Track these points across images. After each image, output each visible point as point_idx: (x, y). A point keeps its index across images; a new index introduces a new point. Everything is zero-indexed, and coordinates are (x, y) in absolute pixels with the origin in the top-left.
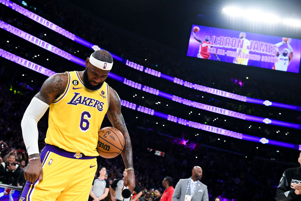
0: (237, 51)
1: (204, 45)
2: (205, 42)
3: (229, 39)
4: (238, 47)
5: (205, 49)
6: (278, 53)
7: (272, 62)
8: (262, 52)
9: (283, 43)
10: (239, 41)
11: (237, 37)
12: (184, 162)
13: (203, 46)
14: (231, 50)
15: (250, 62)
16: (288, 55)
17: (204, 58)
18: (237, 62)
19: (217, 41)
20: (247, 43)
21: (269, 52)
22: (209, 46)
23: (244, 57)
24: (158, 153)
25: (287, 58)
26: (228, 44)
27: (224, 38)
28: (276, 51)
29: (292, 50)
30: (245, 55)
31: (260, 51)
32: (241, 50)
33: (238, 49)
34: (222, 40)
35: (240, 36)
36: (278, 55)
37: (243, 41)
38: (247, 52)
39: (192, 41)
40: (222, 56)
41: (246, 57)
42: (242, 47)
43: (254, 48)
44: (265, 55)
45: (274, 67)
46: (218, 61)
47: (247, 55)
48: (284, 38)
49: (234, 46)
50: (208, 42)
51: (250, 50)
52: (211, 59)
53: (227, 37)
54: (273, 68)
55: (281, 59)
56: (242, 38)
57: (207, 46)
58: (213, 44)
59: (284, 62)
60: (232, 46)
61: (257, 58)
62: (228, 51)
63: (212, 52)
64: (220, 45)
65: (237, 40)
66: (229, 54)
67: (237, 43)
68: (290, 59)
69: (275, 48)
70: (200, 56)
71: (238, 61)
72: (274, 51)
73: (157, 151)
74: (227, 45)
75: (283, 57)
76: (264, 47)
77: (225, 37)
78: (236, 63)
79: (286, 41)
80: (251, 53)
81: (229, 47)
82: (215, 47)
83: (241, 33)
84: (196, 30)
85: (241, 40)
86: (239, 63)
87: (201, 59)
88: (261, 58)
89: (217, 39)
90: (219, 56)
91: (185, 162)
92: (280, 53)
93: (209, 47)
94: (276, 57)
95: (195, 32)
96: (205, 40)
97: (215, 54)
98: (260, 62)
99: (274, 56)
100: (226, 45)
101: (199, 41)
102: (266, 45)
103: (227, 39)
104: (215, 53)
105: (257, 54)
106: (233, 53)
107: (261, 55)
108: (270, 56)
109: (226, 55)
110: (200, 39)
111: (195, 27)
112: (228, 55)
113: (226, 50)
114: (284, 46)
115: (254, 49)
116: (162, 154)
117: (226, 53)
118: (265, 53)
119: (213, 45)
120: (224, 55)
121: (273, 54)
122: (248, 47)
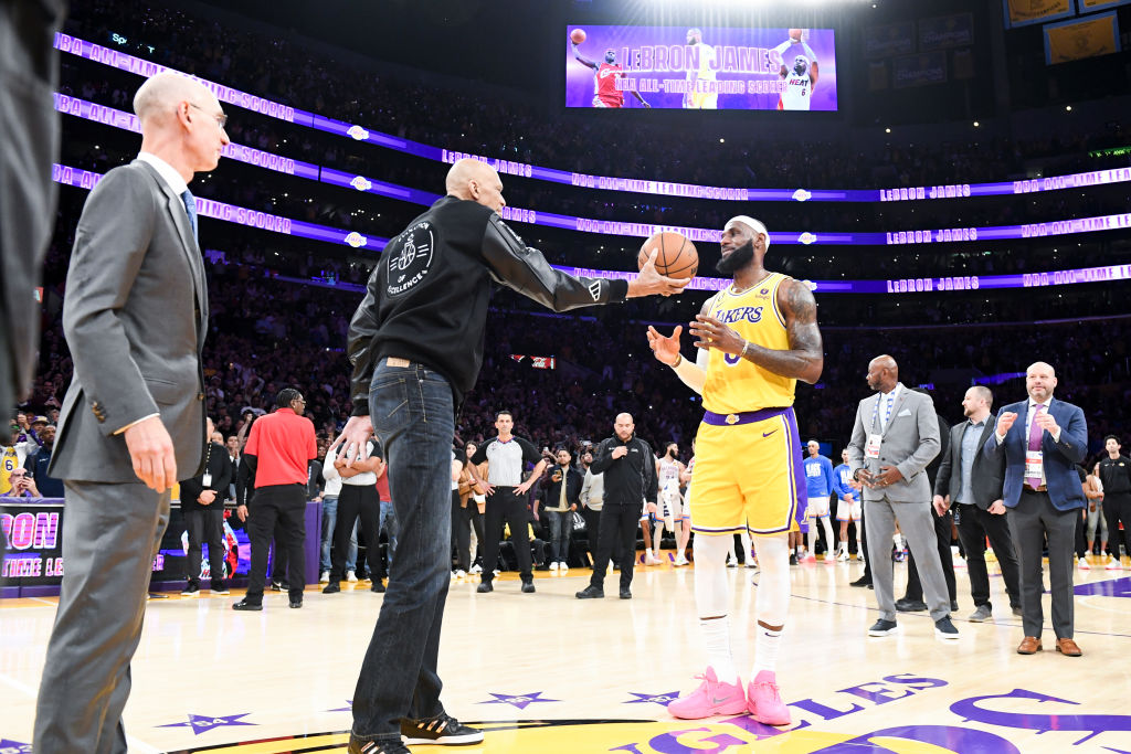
0: (688, 78)
1: (605, 73)
2: (604, 66)
3: (665, 50)
4: (688, 67)
5: (608, 84)
6: (783, 67)
7: (774, 92)
8: (746, 71)
9: (792, 43)
10: (689, 52)
11: (683, 41)
12: (605, 372)
13: (602, 77)
14: (672, 76)
15: (721, 98)
16: (808, 70)
17: (610, 106)
18: (691, 104)
19: (635, 60)
20: (707, 53)
21: (763, 70)
22: (617, 74)
23: (708, 89)
24: (539, 363)
25: (805, 77)
26: (663, 61)
27: (649, 49)
28: (778, 63)
29: (815, 58)
30: (708, 85)
31: (743, 69)
32: (696, 74)
33: (689, 73)
34: (647, 55)
35: (689, 39)
36: (784, 74)
37: (697, 49)
38: (711, 76)
39: (573, 68)
40: (653, 94)
41: (712, 90)
42: (696, 65)
43: (727, 65)
44: (754, 77)
45: (781, 105)
46: (644, 110)
47: (712, 83)
48: (792, 31)
49: (679, 67)
50: (613, 64)
51: (718, 71)
52: (629, 106)
53: (656, 47)
54: (779, 108)
55: (792, 82)
56: (693, 42)
57: (613, 76)
58: (625, 68)
59: (802, 87)
60: (673, 67)
61: (736, 88)
62: (664, 81)
63: (626, 89)
64: (644, 67)
65: (684, 49)
66: (671, 87)
67: (684, 57)
68: (812, 81)
69: (776, 58)
70: (598, 103)
71: (693, 101)
72: (774, 64)
73: (536, 359)
74: (661, 64)
75: (797, 77)
76: (748, 58)
77: (653, 45)
78: (689, 107)
79: (797, 37)
80: (720, 76)
81: (667, 70)
82: (632, 76)
83: (690, 32)
84: (578, 37)
85: (693, 47)
86: (697, 107)
87: (603, 109)
88: (747, 88)
89: (635, 53)
90: (646, 95)
91: (608, 371)
92: (788, 68)
93: (618, 77)
94: (780, 80)
95: (575, 44)
96: (604, 62)
97: (634, 93)
98: (745, 97)
99: (775, 78)
100: (658, 67)
101: (592, 66)
102: (753, 53)
103: (658, 49)
104: (635, 90)
105: (736, 77)
106: (678, 83)
107: (746, 78)
108: (767, 77)
109: (662, 90)
110: (593, 61)
111: (574, 32)
112: (667, 91)
113: (661, 77)
114: (796, 49)
115: (726, 68)
116: (548, 363)
117: (661, 86)
118: (753, 72)
119: (628, 71)
120: (658, 91)
121: (773, 73)
122: (711, 63)
